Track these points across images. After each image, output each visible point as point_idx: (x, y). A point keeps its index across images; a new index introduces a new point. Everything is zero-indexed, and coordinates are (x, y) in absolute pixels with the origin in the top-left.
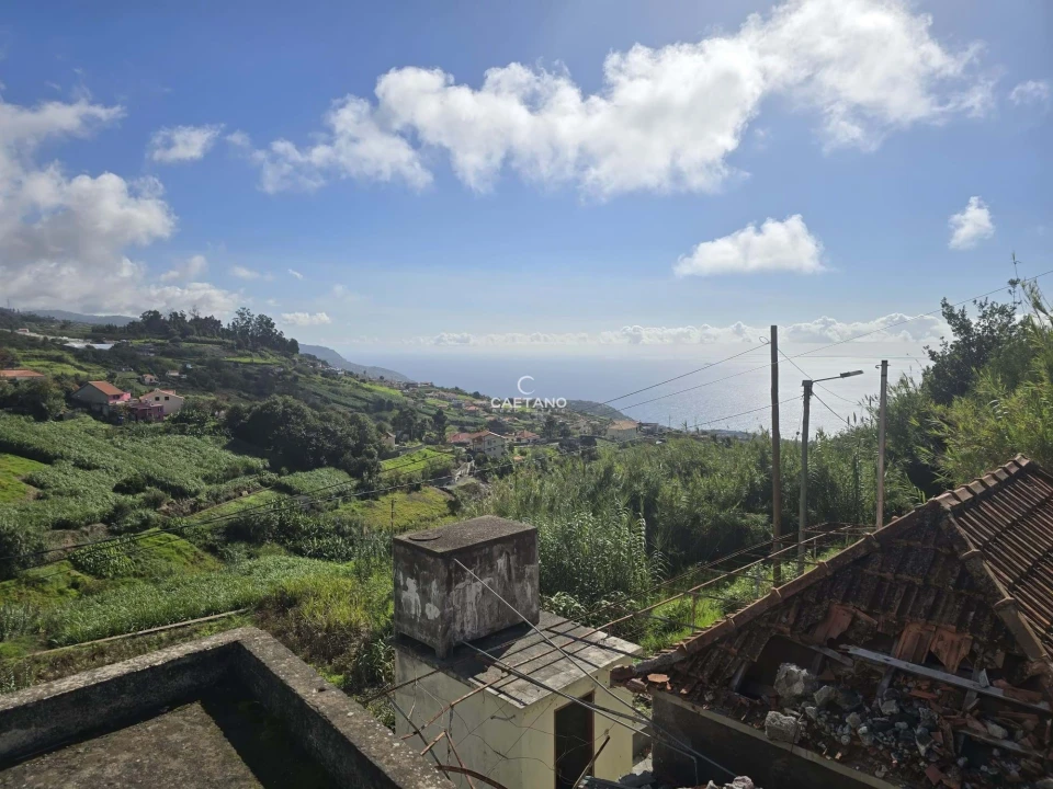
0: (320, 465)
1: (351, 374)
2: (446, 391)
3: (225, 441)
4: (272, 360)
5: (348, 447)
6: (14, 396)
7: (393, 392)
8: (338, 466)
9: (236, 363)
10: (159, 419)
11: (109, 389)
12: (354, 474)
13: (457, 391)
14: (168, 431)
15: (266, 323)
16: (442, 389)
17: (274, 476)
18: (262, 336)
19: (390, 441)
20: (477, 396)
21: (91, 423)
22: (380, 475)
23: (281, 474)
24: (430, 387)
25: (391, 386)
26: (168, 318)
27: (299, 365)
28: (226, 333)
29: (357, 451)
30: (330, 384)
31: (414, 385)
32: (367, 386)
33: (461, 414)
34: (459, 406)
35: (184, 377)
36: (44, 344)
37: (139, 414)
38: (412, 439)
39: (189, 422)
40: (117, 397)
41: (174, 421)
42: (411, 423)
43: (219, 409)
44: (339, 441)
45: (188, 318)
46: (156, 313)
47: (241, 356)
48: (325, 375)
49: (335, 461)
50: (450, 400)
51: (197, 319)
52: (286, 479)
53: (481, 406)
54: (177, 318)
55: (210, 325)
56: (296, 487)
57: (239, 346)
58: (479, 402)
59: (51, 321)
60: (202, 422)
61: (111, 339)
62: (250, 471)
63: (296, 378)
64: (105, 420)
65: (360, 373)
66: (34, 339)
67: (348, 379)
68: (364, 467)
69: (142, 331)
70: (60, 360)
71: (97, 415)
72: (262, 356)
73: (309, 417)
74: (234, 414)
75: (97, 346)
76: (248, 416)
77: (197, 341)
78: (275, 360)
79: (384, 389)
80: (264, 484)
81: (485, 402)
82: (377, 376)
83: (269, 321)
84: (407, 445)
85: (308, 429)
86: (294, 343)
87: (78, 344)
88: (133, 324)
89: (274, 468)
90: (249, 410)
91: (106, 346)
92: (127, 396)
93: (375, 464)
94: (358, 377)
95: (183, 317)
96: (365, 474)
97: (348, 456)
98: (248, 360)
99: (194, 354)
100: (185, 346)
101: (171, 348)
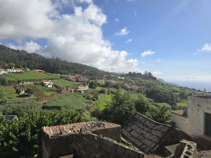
0: (163, 102)
1: (167, 84)
2: (191, 89)
3: (145, 96)
4: (151, 81)
5: (169, 99)
6: (114, 86)
7: (177, 89)
8: (167, 103)
9: (144, 82)
10: (134, 91)
11: (127, 85)
12: (171, 105)
13: (194, 89)
14: (136, 93)
15: (150, 74)
16: (190, 89)
17: (154, 103)
18: (149, 76)
19: (179, 99)
20: (199, 91)
21: (125, 91)
22: (177, 106)
23: (156, 103)
24: (186, 88)
25: (177, 87)
27: (156, 82)
28: (143, 76)
29: (171, 100)
30: (163, 86)
31: (182, 87)
32: (171, 87)
33: (195, 95)
34: (194, 93)
35: (136, 84)
36: (115, 78)
37: (131, 90)
38: (184, 99)
39: (139, 92)
40: (128, 86)
41: (137, 91)
42: (183, 95)
43: (144, 90)
44: (167, 98)
45: (136, 73)
46: (131, 72)
47: (145, 80)
48: (162, 84)
49: (166, 101)
50: (192, 91)
51: (137, 73)
52: (157, 104)
53: (200, 93)
54: (134, 73)
55: (139, 74)
56: (159, 106)
57: (145, 78)
58: (200, 92)
59: (114, 74)
60: (141, 92)
61: (124, 77)
62: (150, 101)
63: (156, 85)
64: (126, 90)
65: (170, 84)
66: (113, 77)
67: (167, 85)
68: (173, 103)
69: (129, 75)
70: (117, 80)
71: (125, 89)
72: (149, 80)
73: (161, 92)
74: (147, 91)
75: (122, 78)
76: (149, 91)
78: (152, 81)
79: (175, 88)
80: (153, 104)
81: (202, 92)
82: (173, 85)
83: (151, 73)
84: (183, 100)
85: (161, 94)
86: (155, 78)
87: (120, 78)
88: (127, 74)
89: (154, 101)
90: (150, 90)
91: (123, 78)
92: (129, 87)
93: (176, 103)
94: (169, 85)
96: (173, 105)
97: (169, 101)
98: (147, 81)
99: (137, 80)
100: (136, 78)
101: (133, 78)
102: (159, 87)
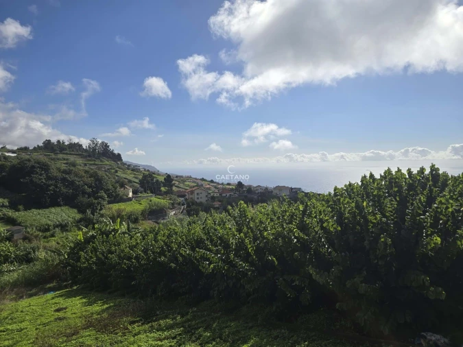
1: (149, 170)
4: (106, 163)
9: (86, 164)
15: (105, 146)
16: (196, 179)
18: (103, 153)
20: (212, 181)
26: (56, 143)
28: (86, 150)
30: (134, 174)
45: (67, 143)
46: (49, 141)
47: (90, 160)
48: (133, 170)
50: (198, 183)
51: (70, 144)
55: (75, 147)
57: (90, 157)
67: (146, 172)
72: (101, 161)
77: (67, 154)
78: (108, 163)
83: (106, 144)
91: (15, 155)
95: (63, 143)
98: (93, 162)
99: (64, 159)
100: (60, 156)
101: (53, 156)
102: (124, 176)
